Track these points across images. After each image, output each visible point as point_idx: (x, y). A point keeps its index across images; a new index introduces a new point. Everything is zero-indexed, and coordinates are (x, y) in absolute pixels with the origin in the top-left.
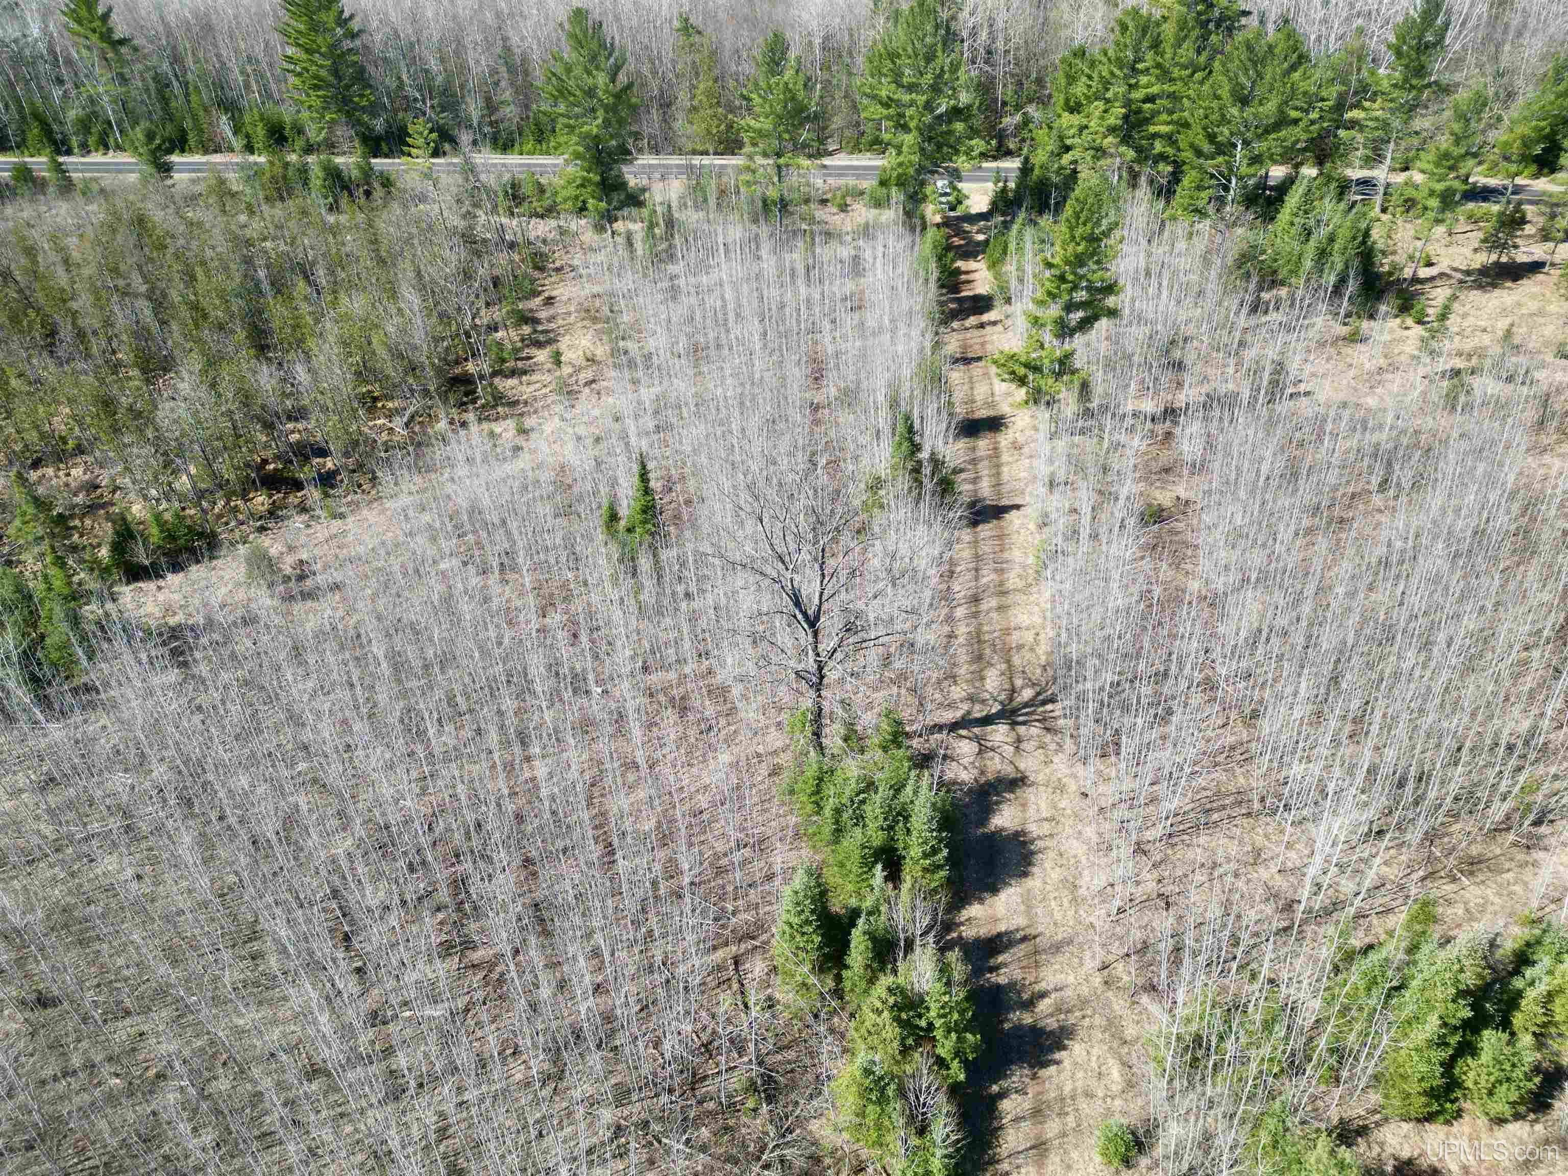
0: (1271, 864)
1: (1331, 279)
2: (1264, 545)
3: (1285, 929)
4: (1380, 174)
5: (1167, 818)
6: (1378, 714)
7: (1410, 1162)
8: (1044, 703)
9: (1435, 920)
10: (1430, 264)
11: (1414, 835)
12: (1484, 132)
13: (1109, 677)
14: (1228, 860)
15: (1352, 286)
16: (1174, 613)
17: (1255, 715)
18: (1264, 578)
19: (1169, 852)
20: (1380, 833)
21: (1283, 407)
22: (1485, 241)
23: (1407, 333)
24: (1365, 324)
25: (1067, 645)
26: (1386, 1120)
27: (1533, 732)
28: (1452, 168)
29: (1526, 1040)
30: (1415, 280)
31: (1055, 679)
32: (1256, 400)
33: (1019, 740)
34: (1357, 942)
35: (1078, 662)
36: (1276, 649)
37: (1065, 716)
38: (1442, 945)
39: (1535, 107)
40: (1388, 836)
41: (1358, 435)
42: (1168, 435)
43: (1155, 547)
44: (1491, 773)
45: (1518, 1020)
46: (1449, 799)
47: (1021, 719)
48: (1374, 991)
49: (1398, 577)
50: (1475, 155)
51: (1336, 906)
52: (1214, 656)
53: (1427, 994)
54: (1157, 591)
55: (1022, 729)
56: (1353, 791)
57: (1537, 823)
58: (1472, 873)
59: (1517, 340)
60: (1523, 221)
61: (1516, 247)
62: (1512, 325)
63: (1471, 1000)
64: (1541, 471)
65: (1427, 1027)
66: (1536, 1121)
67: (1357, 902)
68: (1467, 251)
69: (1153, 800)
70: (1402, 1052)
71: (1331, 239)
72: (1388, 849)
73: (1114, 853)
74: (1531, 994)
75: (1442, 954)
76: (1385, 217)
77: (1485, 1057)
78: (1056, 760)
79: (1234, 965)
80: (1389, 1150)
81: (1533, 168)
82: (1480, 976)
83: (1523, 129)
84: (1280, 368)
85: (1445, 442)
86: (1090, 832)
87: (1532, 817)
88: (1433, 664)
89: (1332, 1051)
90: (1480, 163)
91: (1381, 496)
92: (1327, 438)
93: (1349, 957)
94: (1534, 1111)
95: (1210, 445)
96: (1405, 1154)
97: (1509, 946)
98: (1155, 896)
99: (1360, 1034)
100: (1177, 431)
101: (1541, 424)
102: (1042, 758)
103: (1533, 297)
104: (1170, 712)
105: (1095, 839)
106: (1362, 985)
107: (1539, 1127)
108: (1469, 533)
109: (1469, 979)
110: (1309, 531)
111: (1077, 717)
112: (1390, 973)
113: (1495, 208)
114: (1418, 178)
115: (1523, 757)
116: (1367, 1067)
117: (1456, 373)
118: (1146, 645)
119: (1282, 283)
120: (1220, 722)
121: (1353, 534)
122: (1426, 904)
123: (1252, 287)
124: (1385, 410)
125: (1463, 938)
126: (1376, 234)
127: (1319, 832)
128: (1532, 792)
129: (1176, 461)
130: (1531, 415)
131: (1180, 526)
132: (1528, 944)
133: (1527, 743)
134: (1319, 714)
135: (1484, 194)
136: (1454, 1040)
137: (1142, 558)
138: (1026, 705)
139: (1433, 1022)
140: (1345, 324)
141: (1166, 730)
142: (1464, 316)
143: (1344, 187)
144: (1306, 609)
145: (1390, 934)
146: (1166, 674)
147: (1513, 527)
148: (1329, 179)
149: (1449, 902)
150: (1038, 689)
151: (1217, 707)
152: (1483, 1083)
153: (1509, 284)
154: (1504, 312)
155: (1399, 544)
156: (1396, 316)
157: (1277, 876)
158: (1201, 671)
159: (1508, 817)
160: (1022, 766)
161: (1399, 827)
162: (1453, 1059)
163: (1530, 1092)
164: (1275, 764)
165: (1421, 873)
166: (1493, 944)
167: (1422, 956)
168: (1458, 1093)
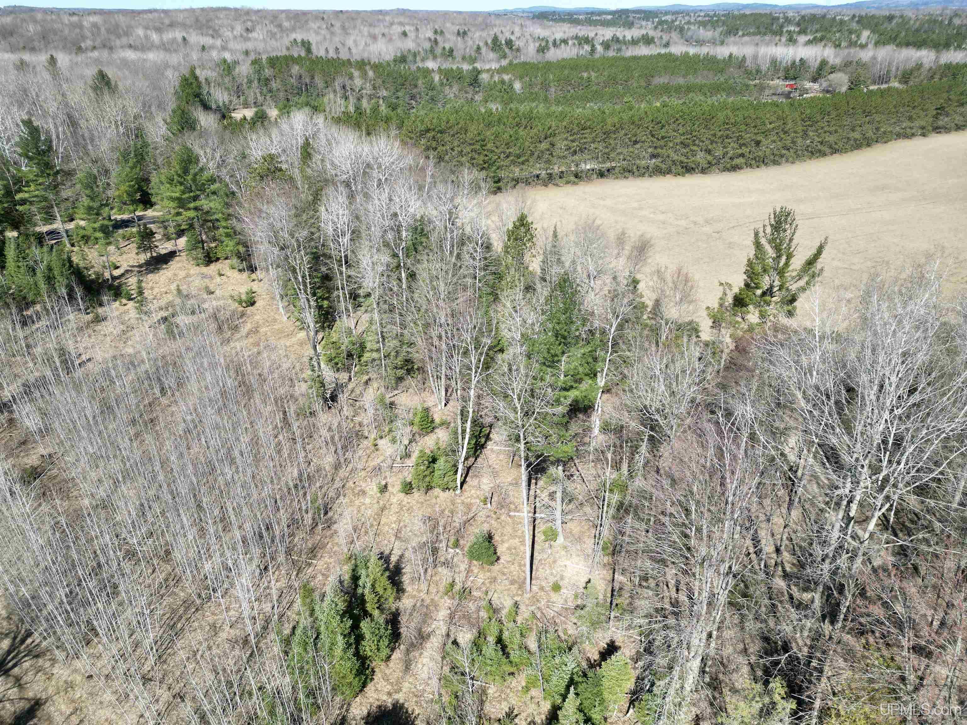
0: (225, 627)
1: (63, 291)
2: (115, 456)
3: (251, 655)
4: (58, 225)
5: (152, 649)
6: (230, 510)
7: (369, 714)
8: (23, 641)
9: (313, 590)
10: (117, 268)
11: (281, 558)
12: (104, 192)
13: (61, 593)
14: (200, 643)
15: (79, 292)
16: (82, 527)
17: (168, 553)
18: (126, 475)
19: (165, 667)
20: (266, 568)
21: (79, 373)
22: (139, 248)
23: (126, 307)
24: (100, 310)
25: (17, 592)
26: (349, 704)
27: (301, 474)
28: (98, 214)
29: (376, 613)
30: (114, 278)
31: (22, 621)
32: (58, 375)
33: (18, 679)
34: (287, 631)
35: (33, 598)
36: (158, 511)
37: (45, 638)
38: (322, 600)
39: (123, 175)
40: (270, 567)
41: (133, 371)
42: (11, 421)
43: (44, 494)
44: (295, 503)
45: (369, 607)
46: (286, 529)
47: (10, 664)
48: (309, 649)
49: (199, 434)
50: (107, 205)
51: (267, 621)
52: (123, 536)
53: (330, 629)
54: (63, 520)
55: (16, 671)
56: (241, 556)
57: (326, 513)
58: (315, 556)
59: (185, 293)
60: (152, 234)
61: (157, 247)
62: (178, 286)
63: (347, 615)
64: (233, 351)
65: (340, 644)
66: (400, 645)
67: (276, 611)
68: (133, 255)
69: (137, 645)
70: (337, 666)
71: (50, 269)
72: (274, 573)
73: (132, 696)
74: (367, 591)
75: (325, 604)
76: (76, 249)
77: (368, 636)
78: (55, 672)
79: (238, 698)
80: (358, 718)
81: (141, 206)
82: (345, 601)
83: (124, 187)
84: (62, 352)
85: (180, 356)
86: (108, 696)
87: (322, 512)
88: (241, 469)
89: (307, 696)
90: (112, 209)
91: (164, 398)
92: (116, 380)
93: (287, 642)
94: (396, 642)
95: (44, 414)
96: (365, 712)
97: (347, 577)
98: (171, 699)
99: (315, 675)
100: (16, 415)
101: (220, 328)
102: (44, 677)
103: (180, 268)
104: (115, 586)
105: (113, 698)
106: (301, 650)
107: (402, 647)
108: (219, 396)
109: (342, 606)
110: (137, 435)
111: (55, 633)
112: (309, 634)
113: (134, 230)
114: (82, 223)
115: (303, 487)
116: (326, 688)
117: (165, 319)
118: (75, 557)
119: (34, 303)
120: (150, 571)
121: (162, 425)
122: (305, 586)
123: (14, 310)
124: (140, 352)
125: (328, 589)
126: (75, 259)
127: (238, 592)
128: (316, 501)
129: (26, 435)
130: (213, 326)
131: (55, 472)
132: (354, 570)
133: (301, 481)
134: (202, 529)
135: (125, 224)
136: (352, 640)
137: (40, 505)
138: (9, 652)
139: (340, 638)
140: (88, 314)
141: (120, 598)
142: (152, 288)
143: (40, 239)
144: (161, 477)
145: (299, 614)
146: (99, 565)
147: (236, 383)
148: (27, 236)
149: (314, 577)
150: (12, 635)
151: (143, 564)
152: (374, 648)
153: (164, 266)
154: (171, 281)
155: (189, 418)
156: (115, 300)
157: (231, 631)
158: (120, 551)
159: (314, 519)
160: (31, 694)
161: (272, 559)
162: (357, 648)
163: (390, 635)
164: (195, 572)
165: (295, 573)
166: (341, 582)
167: (318, 613)
168: (368, 662)
